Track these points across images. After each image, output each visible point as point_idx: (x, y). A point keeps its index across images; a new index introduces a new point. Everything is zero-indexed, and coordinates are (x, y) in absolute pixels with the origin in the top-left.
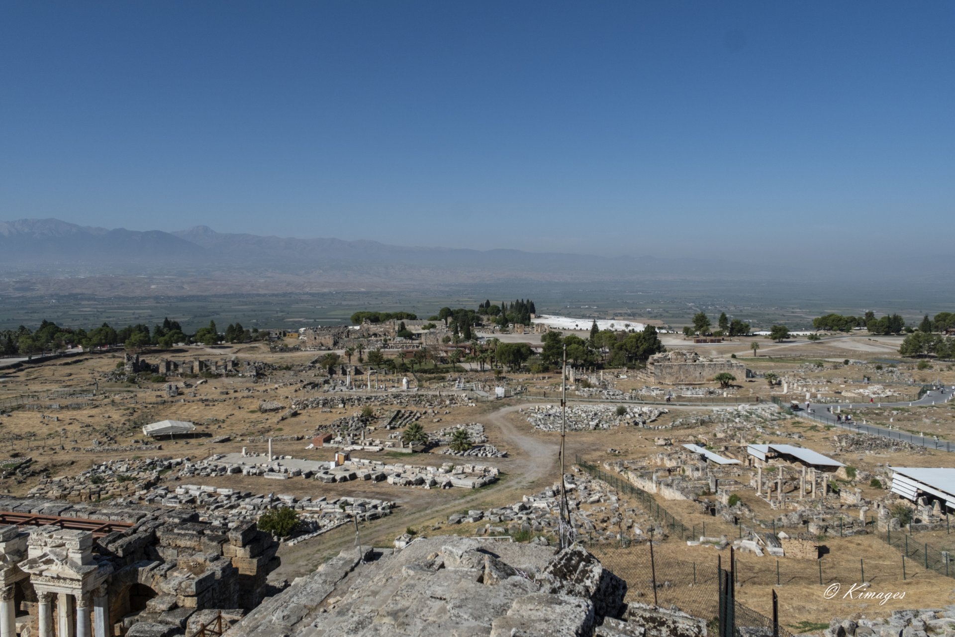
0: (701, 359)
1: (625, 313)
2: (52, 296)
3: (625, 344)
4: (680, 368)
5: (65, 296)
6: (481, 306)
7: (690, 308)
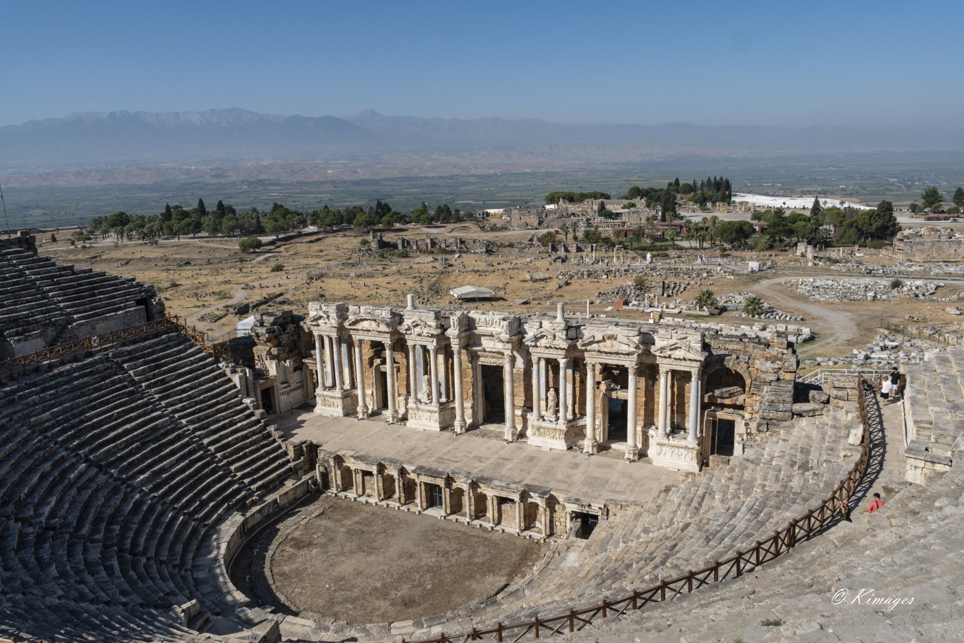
0: (957, 235)
1: (815, 191)
2: (243, 182)
3: (856, 221)
4: (933, 245)
5: (254, 182)
6: (670, 184)
7: (892, 184)
